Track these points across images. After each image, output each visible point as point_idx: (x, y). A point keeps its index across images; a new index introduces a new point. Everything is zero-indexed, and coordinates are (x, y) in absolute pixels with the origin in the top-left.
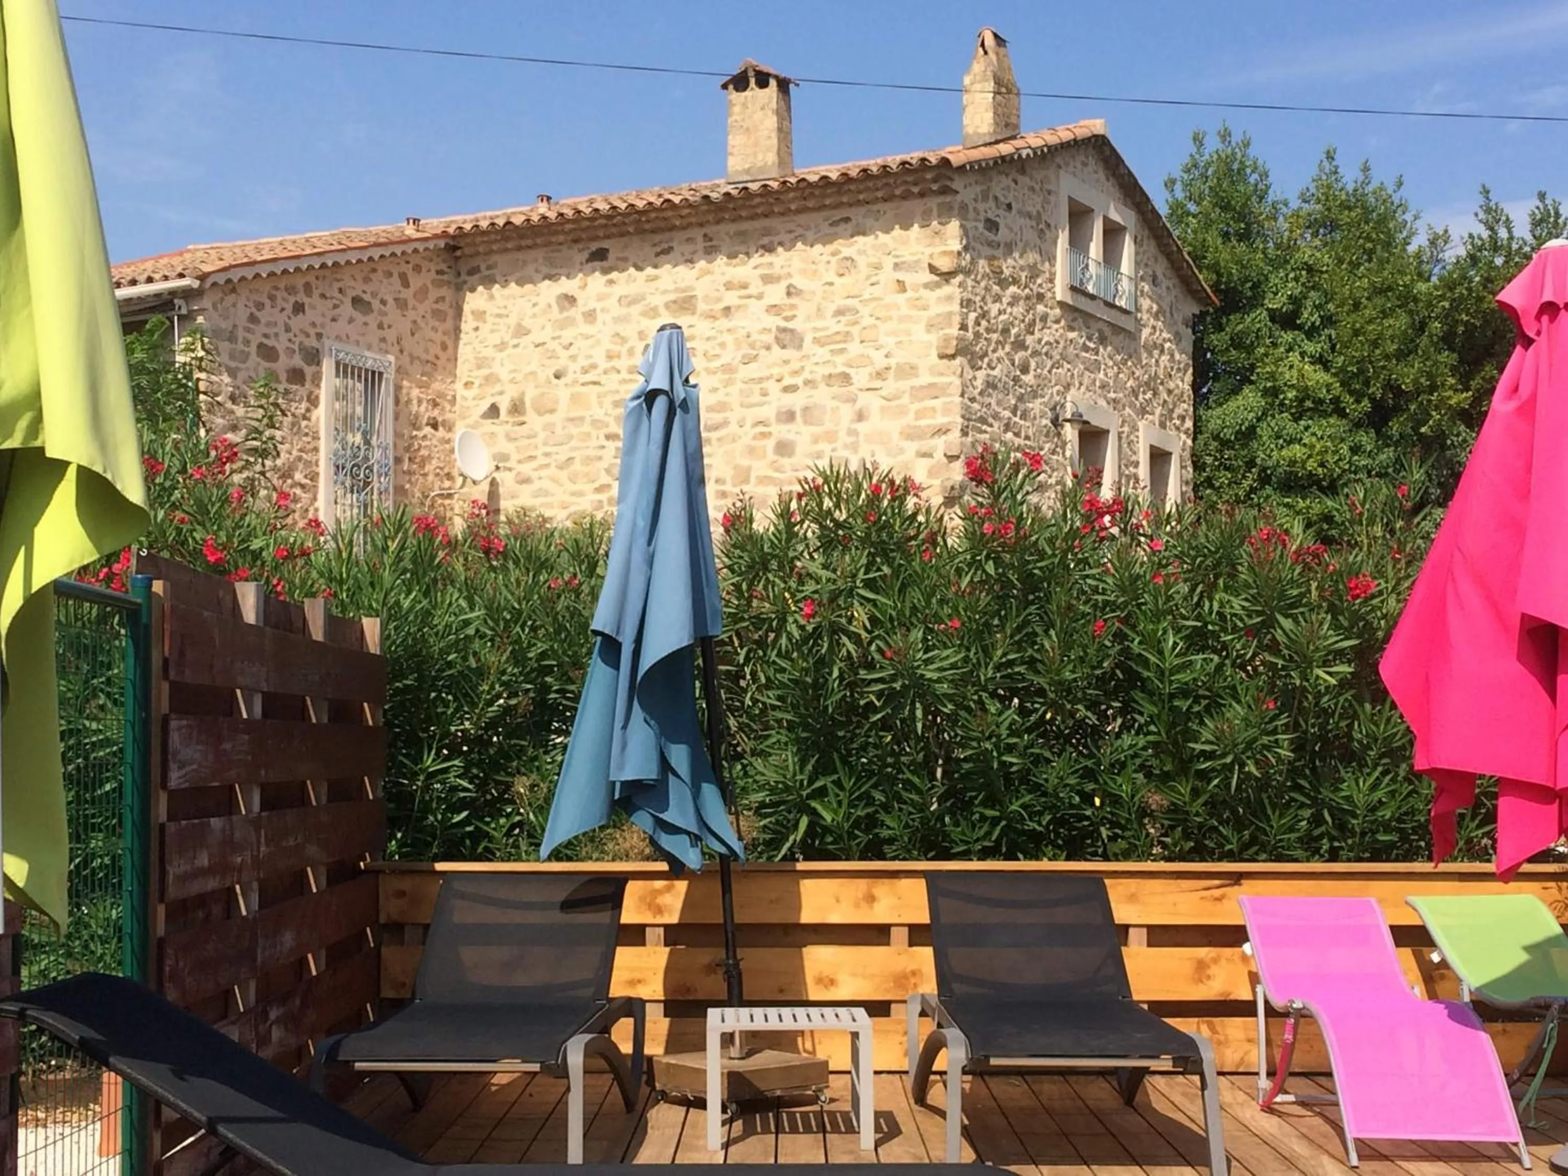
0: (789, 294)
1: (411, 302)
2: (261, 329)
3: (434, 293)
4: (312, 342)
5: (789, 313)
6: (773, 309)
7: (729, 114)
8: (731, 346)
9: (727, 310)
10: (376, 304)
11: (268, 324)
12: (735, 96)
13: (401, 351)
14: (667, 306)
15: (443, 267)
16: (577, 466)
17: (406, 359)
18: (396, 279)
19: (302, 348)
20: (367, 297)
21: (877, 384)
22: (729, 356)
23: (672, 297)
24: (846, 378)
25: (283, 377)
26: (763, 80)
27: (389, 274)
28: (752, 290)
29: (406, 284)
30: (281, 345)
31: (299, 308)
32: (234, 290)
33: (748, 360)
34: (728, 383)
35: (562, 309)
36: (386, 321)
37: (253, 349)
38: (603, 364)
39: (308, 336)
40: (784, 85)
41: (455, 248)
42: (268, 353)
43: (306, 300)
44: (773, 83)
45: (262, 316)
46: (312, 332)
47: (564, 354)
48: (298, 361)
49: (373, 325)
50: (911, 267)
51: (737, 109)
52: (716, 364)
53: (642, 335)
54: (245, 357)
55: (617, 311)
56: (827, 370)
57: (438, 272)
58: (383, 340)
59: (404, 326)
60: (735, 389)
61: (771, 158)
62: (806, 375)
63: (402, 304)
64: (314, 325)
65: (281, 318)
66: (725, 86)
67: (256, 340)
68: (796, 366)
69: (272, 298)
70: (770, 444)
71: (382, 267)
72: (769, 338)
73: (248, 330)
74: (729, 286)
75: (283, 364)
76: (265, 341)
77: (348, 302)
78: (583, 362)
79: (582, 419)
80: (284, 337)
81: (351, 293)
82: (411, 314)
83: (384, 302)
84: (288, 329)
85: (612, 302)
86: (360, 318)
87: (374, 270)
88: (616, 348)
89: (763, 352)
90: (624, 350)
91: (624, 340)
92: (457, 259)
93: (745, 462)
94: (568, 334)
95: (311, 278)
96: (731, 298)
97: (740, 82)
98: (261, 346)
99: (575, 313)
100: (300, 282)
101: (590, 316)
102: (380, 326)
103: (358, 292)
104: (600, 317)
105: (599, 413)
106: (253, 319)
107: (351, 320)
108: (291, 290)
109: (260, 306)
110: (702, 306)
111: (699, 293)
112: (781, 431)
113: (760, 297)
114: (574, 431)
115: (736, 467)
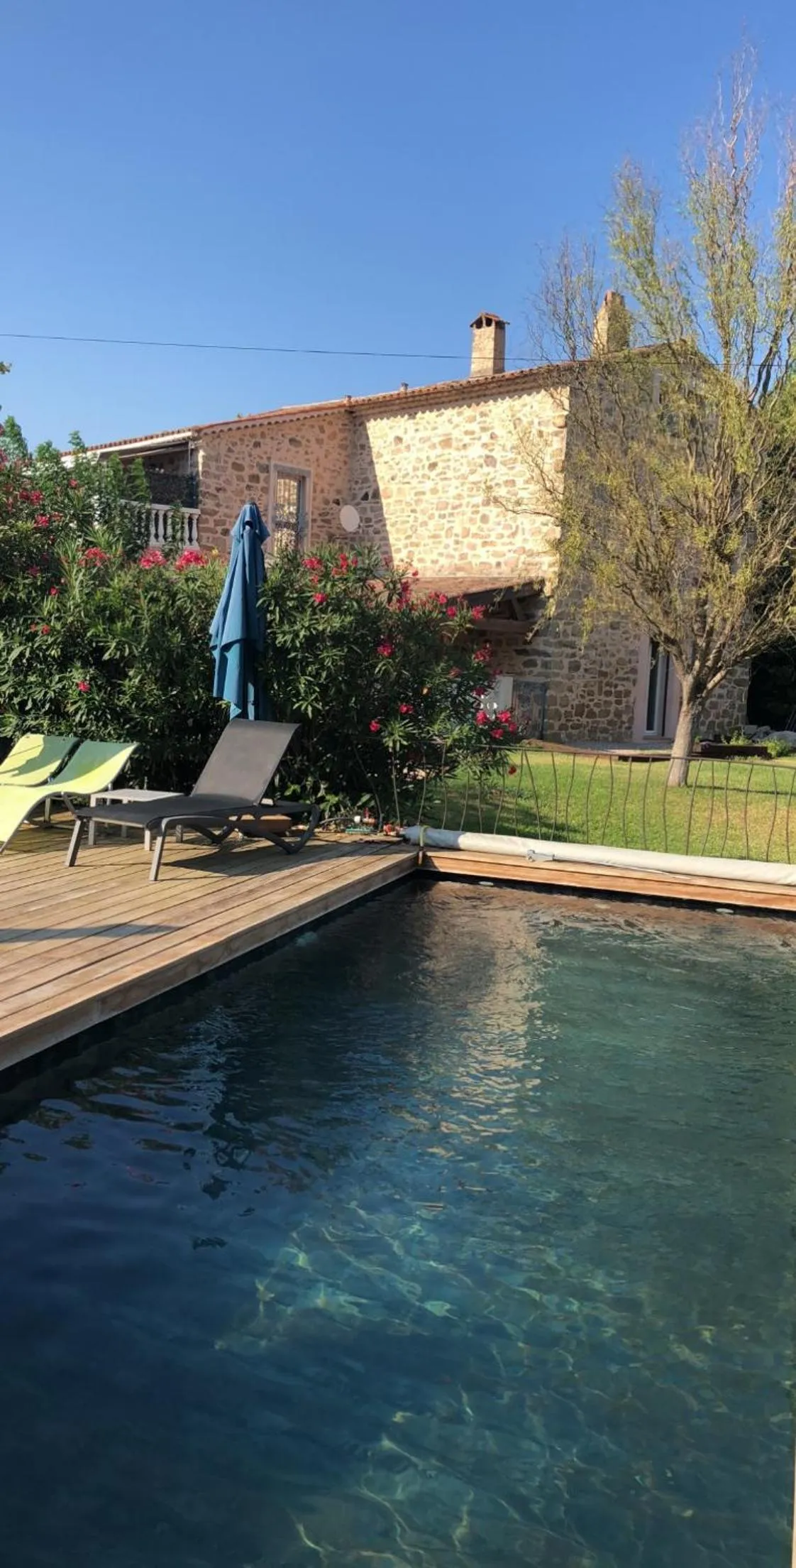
0: (492, 437)
1: (326, 440)
2: (233, 456)
3: (340, 436)
4: (264, 462)
5: (491, 447)
6: (485, 445)
7: (472, 341)
8: (465, 465)
9: (465, 446)
10: (304, 442)
11: (239, 453)
12: (477, 331)
13: (318, 466)
14: (440, 443)
15: (347, 422)
16: (398, 526)
17: (320, 470)
18: (317, 430)
19: (258, 464)
20: (298, 438)
21: (526, 486)
22: (465, 470)
23: (442, 438)
24: (513, 483)
25: (247, 479)
26: (489, 323)
27: (312, 426)
28: (476, 436)
29: (322, 430)
30: (246, 464)
31: (257, 445)
32: (219, 437)
33: (473, 472)
34: (463, 484)
35: (396, 444)
36: (309, 450)
37: (230, 465)
38: (411, 474)
39: (262, 458)
40: (500, 326)
41: (352, 412)
42: (238, 467)
43: (261, 441)
44: (493, 324)
45: (236, 449)
46: (265, 457)
47: (396, 467)
48: (256, 471)
49: (303, 452)
50: (547, 424)
51: (477, 338)
52: (459, 474)
53: (428, 458)
54: (224, 469)
55: (419, 445)
56: (506, 478)
57: (343, 425)
58: (308, 460)
59: (321, 454)
60: (465, 488)
61: (490, 364)
62: (496, 481)
63: (319, 442)
64: (266, 453)
65: (246, 450)
66: (472, 326)
67: (231, 461)
68: (492, 476)
69: (241, 440)
70: (478, 517)
71: (308, 423)
72: (482, 461)
73: (226, 456)
74: (466, 433)
75: (246, 473)
76: (238, 462)
77: (287, 441)
78: (403, 472)
79: (401, 501)
80: (248, 459)
81: (289, 437)
82: (325, 447)
83: (308, 441)
84: (250, 455)
85: (416, 442)
86: (293, 449)
87: (303, 425)
88: (417, 465)
89: (479, 469)
90: (420, 465)
91: (421, 461)
92: (355, 418)
93: (467, 526)
94: (398, 458)
95: (264, 429)
96: (467, 439)
97: (479, 324)
98: (234, 464)
99: (402, 446)
100: (258, 431)
101: (408, 447)
102: (307, 453)
103: (293, 436)
104: (412, 448)
105: (408, 499)
106: (230, 450)
107: (288, 451)
108: (252, 436)
109: (235, 444)
110: (454, 444)
111: (453, 437)
112: (483, 510)
113: (479, 438)
114: (398, 507)
115: (465, 528)
